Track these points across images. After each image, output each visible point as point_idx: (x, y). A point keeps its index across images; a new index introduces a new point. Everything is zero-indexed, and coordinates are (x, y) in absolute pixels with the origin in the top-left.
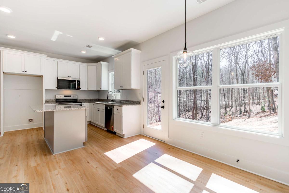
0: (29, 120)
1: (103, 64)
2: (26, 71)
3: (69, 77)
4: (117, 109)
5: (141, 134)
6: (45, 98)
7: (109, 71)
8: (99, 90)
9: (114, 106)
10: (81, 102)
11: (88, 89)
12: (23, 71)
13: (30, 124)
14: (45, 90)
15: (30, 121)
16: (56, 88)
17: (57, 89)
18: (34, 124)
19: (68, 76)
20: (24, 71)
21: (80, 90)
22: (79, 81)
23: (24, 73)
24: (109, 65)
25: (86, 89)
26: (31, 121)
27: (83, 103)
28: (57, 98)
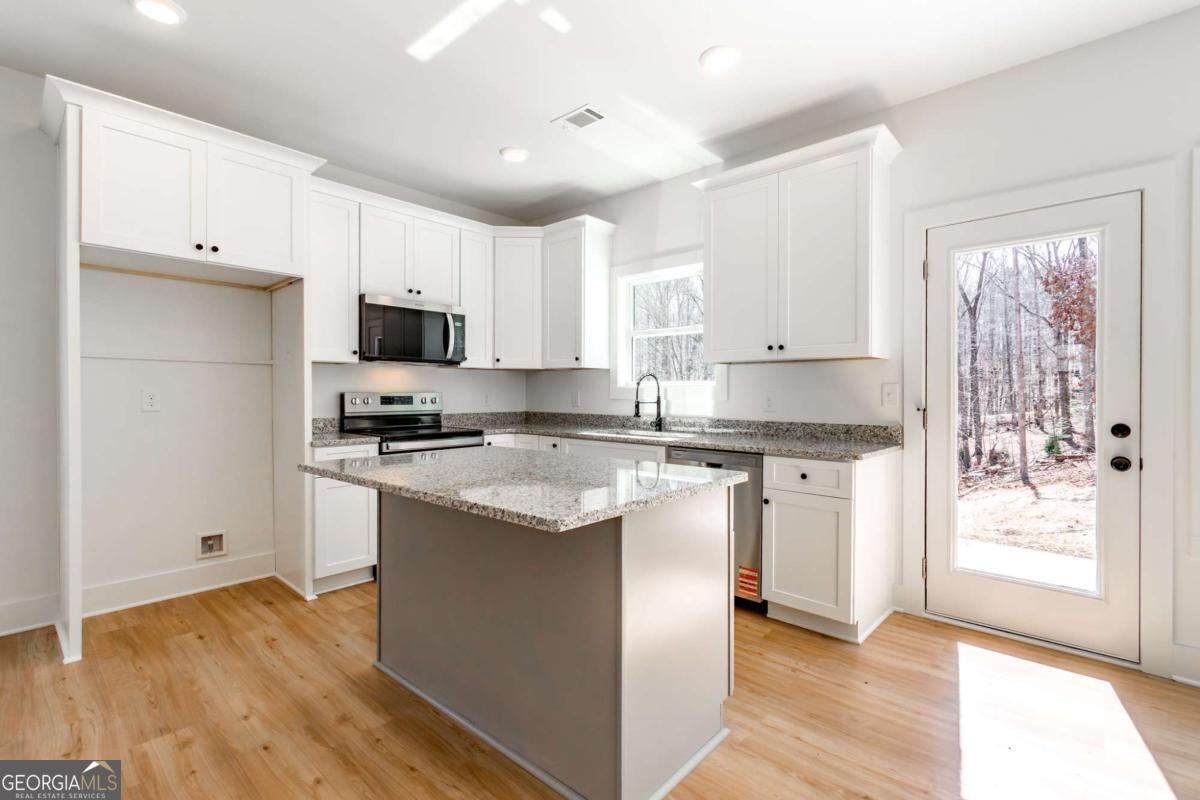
0: (205, 540)
1: (593, 228)
2: (215, 249)
3: (414, 293)
4: (804, 476)
5: (901, 610)
6: (314, 411)
7: (611, 265)
8: (574, 365)
9: (765, 457)
10: (479, 433)
11: (498, 360)
12: (199, 247)
13: (213, 562)
14: (314, 363)
15: (211, 543)
16: (355, 353)
17: (355, 359)
18: (230, 559)
19: (411, 291)
20: (208, 245)
21: (463, 365)
22: (461, 318)
23: (205, 256)
24: (612, 237)
25: (489, 365)
26: (210, 548)
27: (487, 438)
28: (347, 410)
